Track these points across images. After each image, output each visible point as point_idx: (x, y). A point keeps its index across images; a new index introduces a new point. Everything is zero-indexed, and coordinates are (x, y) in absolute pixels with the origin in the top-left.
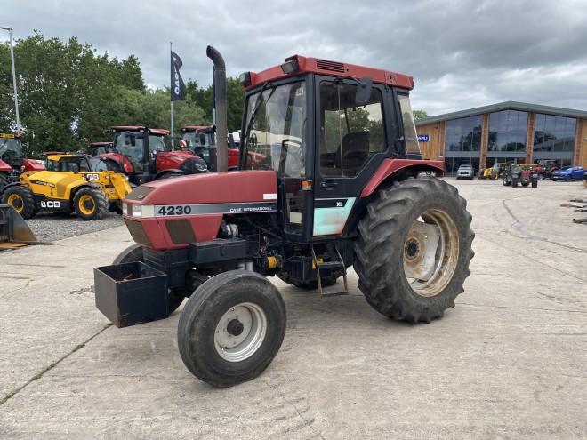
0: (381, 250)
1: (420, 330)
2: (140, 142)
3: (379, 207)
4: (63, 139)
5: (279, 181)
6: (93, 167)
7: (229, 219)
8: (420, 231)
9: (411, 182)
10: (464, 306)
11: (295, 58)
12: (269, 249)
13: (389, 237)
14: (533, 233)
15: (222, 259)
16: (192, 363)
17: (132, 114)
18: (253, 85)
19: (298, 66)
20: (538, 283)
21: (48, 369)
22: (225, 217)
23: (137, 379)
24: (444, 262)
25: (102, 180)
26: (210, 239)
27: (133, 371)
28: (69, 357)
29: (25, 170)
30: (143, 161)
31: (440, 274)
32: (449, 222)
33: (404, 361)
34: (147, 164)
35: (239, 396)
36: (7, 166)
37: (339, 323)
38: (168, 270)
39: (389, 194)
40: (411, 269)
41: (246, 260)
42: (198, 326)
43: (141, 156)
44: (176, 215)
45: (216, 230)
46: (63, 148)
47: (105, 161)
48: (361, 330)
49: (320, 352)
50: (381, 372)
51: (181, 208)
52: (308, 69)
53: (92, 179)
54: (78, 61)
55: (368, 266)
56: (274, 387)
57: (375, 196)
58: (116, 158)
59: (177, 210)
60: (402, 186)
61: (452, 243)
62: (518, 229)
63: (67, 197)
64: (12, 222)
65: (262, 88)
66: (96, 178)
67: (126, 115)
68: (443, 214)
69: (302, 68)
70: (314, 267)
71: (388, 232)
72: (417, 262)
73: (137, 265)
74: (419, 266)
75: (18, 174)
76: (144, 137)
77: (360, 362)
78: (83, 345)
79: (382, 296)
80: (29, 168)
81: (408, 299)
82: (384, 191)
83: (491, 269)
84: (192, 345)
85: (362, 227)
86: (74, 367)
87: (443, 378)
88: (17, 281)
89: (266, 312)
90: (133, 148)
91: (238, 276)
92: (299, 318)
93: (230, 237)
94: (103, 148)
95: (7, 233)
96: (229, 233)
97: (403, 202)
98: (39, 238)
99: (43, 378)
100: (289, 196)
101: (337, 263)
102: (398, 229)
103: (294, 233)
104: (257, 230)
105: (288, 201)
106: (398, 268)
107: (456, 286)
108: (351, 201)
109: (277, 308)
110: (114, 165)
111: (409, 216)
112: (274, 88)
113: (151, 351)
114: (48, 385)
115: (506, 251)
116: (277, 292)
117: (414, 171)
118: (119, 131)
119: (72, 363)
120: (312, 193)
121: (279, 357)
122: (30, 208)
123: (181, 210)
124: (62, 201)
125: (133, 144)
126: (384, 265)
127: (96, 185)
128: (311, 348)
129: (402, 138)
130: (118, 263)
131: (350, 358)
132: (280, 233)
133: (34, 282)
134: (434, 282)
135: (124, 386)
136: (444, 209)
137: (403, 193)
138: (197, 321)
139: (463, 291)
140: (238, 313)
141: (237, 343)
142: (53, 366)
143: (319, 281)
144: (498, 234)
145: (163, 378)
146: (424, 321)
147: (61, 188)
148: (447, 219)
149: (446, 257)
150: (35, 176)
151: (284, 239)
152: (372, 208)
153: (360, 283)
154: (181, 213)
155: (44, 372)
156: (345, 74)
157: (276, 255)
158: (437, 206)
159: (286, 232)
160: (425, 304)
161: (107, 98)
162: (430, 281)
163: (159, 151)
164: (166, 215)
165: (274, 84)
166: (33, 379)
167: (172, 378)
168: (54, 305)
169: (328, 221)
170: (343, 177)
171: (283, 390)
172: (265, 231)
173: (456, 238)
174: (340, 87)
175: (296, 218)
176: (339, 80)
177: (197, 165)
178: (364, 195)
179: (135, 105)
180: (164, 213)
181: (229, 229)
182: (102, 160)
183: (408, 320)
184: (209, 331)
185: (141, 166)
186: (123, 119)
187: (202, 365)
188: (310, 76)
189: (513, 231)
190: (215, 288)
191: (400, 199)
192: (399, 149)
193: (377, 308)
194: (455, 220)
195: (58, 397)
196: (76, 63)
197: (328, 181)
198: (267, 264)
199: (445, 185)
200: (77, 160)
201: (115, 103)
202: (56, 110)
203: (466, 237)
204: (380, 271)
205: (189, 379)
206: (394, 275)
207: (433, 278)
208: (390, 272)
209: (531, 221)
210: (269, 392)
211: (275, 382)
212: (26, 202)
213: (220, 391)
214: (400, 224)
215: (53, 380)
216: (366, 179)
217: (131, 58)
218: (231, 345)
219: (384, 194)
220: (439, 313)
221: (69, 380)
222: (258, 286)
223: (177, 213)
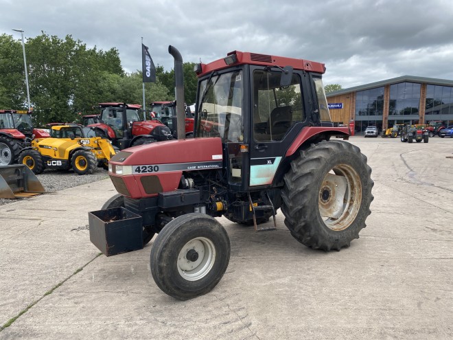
0: (301, 196)
1: (332, 256)
2: (120, 115)
3: (299, 163)
4: (63, 113)
5: (224, 145)
6: (85, 134)
7: (187, 175)
8: (332, 181)
9: (324, 144)
10: (367, 237)
11: (235, 53)
12: (217, 196)
13: (307, 186)
14: (423, 180)
15: (183, 204)
16: (161, 282)
17: (113, 92)
18: (204, 73)
19: (237, 59)
20: (425, 219)
21: (57, 287)
22: (184, 173)
23: (121, 294)
24: (351, 205)
25: (92, 144)
26: (174, 190)
27: (118, 288)
28: (71, 278)
29: (36, 137)
30: (123, 129)
31: (347, 213)
32: (354, 173)
33: (320, 280)
34: (126, 131)
35: (196, 306)
36: (22, 135)
37: (270, 252)
38: (143, 213)
39: (307, 154)
40: (325, 210)
41: (200, 205)
42: (165, 255)
43: (121, 125)
44: (148, 173)
45: (177, 183)
46: (63, 120)
47: (94, 130)
48: (287, 257)
49: (257, 273)
50: (302, 288)
51: (152, 167)
52: (244, 61)
53: (85, 143)
54: (73, 53)
55: (292, 208)
56: (221, 300)
57: (297, 155)
58: (102, 127)
59: (149, 169)
60: (317, 147)
61: (357, 190)
62: (411, 176)
63: (66, 157)
64: (27, 177)
65: (210, 75)
66: (87, 142)
67: (109, 94)
68: (349, 169)
69: (239, 61)
70: (251, 210)
71: (306, 183)
72: (329, 205)
73: (120, 210)
74: (331, 207)
75: (30, 141)
76: (123, 111)
77: (286, 280)
78: (81, 269)
79: (303, 231)
80: (38, 136)
81: (323, 232)
82: (304, 152)
83: (388, 209)
84: (161, 269)
85: (287, 178)
86: (75, 285)
87: (349, 292)
88: (32, 222)
89: (215, 244)
90: (114, 119)
91: (194, 217)
92: (241, 247)
93: (187, 188)
94: (92, 119)
95: (23, 186)
96: (187, 185)
97: (318, 160)
98: (46, 189)
99: (54, 293)
100: (232, 156)
101: (268, 206)
102: (314, 180)
103: (235, 184)
104: (208, 182)
105: (231, 160)
106: (314, 210)
107: (359, 223)
108: (278, 160)
109: (223, 240)
110: (100, 133)
111: (323, 170)
112: (219, 75)
113: (131, 273)
114: (57, 298)
115: (401, 194)
116: (223, 229)
117: (326, 135)
118: (104, 106)
119: (74, 282)
120: (249, 154)
121: (225, 277)
122: (39, 166)
123: (151, 169)
124: (63, 161)
125: (115, 116)
126: (304, 207)
127: (87, 148)
128: (250, 270)
129: (317, 111)
130: (105, 209)
131: (279, 277)
132: (225, 184)
133: (45, 223)
134: (342, 220)
135: (112, 299)
136: (350, 164)
137: (318, 153)
138: (164, 251)
139: (365, 226)
140: (194, 244)
141: (194, 267)
142: (60, 285)
143: (255, 220)
144: (396, 181)
145: (140, 293)
146: (335, 249)
147: (61, 151)
148: (352, 172)
149: (352, 200)
150: (42, 142)
151: (228, 188)
152: (294, 165)
153: (286, 221)
154: (152, 171)
155: (54, 289)
156: (273, 64)
157: (223, 201)
158: (344, 162)
159: (229, 183)
160: (336, 236)
161: (94, 81)
162: (340, 219)
163: (134, 121)
164: (141, 173)
165: (220, 72)
166: (46, 294)
167: (146, 293)
168: (59, 239)
169: (261, 175)
170: (272, 141)
171: (229, 302)
172: (214, 183)
173: (359, 186)
174: (269, 74)
175: (237, 173)
176: (268, 69)
177: (163, 131)
178: (288, 155)
179: (116, 86)
180: (139, 171)
181: (187, 182)
182: (92, 128)
183: (323, 249)
184: (173, 258)
185: (121, 133)
186: (107, 96)
187: (168, 283)
188: (246, 66)
189: (407, 178)
190: (177, 226)
191: (315, 157)
192: (315, 119)
193: (300, 240)
194: (358, 172)
195: (65, 307)
196: (71, 55)
197: (260, 145)
198: (216, 207)
199: (350, 145)
200: (73, 129)
201: (101, 84)
202: (57, 91)
203: (367, 185)
204: (301, 212)
205: (159, 294)
206: (311, 215)
207: (342, 216)
208: (309, 212)
209: (422, 171)
210: (218, 304)
211: (222, 296)
212: (37, 162)
213: (182, 303)
214: (316, 176)
215: (60, 295)
216: (290, 143)
217: (112, 49)
218: (189, 269)
219: (303, 153)
220: (347, 243)
221: (72, 295)
222: (209, 224)
223: (149, 171)
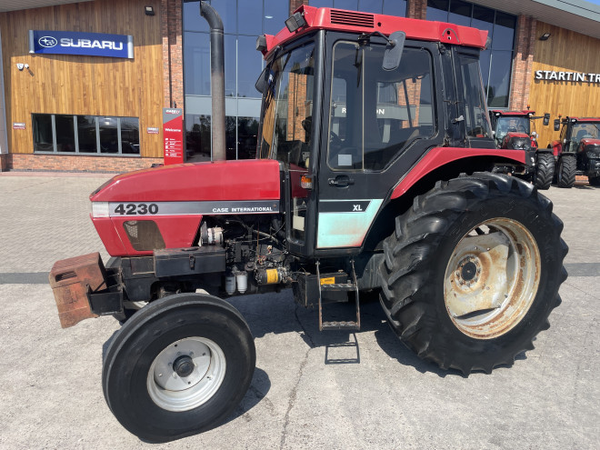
5: (282, 175)
7: (212, 221)
11: (301, 10)
15: (191, 272)
22: (205, 218)
44: (138, 215)
45: (191, 235)
51: (146, 206)
52: (317, 24)
59: (140, 209)
69: (309, 24)
93: (211, 244)
96: (210, 239)
101: (348, 286)
103: (297, 242)
104: (255, 235)
112: (290, 52)
120: (315, 192)
123: (145, 209)
129: (460, 118)
143: (320, 308)
148: (523, 233)
154: (145, 212)
156: (376, 29)
157: (279, 267)
159: (288, 239)
164: (125, 215)
169: (340, 229)
170: (364, 171)
175: (299, 223)
176: (364, 38)
178: (395, 196)
180: (122, 212)
181: (210, 235)
188: (322, 33)
192: (456, 134)
197: (339, 177)
198: (265, 279)
223: (140, 212)
